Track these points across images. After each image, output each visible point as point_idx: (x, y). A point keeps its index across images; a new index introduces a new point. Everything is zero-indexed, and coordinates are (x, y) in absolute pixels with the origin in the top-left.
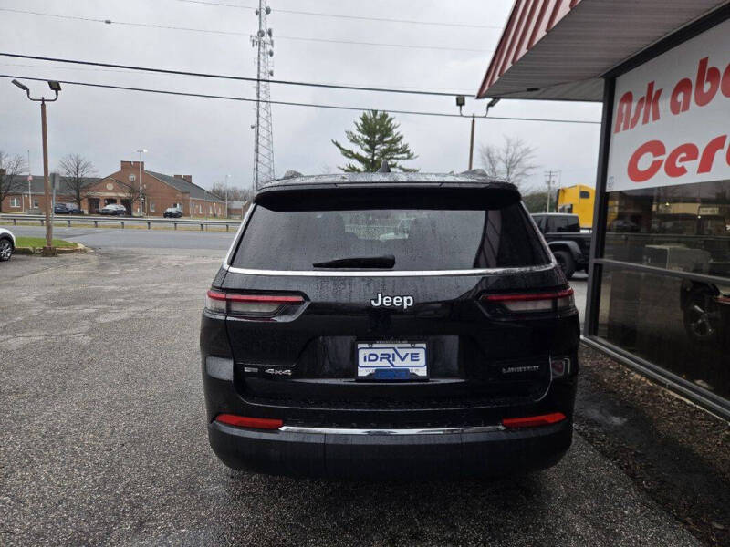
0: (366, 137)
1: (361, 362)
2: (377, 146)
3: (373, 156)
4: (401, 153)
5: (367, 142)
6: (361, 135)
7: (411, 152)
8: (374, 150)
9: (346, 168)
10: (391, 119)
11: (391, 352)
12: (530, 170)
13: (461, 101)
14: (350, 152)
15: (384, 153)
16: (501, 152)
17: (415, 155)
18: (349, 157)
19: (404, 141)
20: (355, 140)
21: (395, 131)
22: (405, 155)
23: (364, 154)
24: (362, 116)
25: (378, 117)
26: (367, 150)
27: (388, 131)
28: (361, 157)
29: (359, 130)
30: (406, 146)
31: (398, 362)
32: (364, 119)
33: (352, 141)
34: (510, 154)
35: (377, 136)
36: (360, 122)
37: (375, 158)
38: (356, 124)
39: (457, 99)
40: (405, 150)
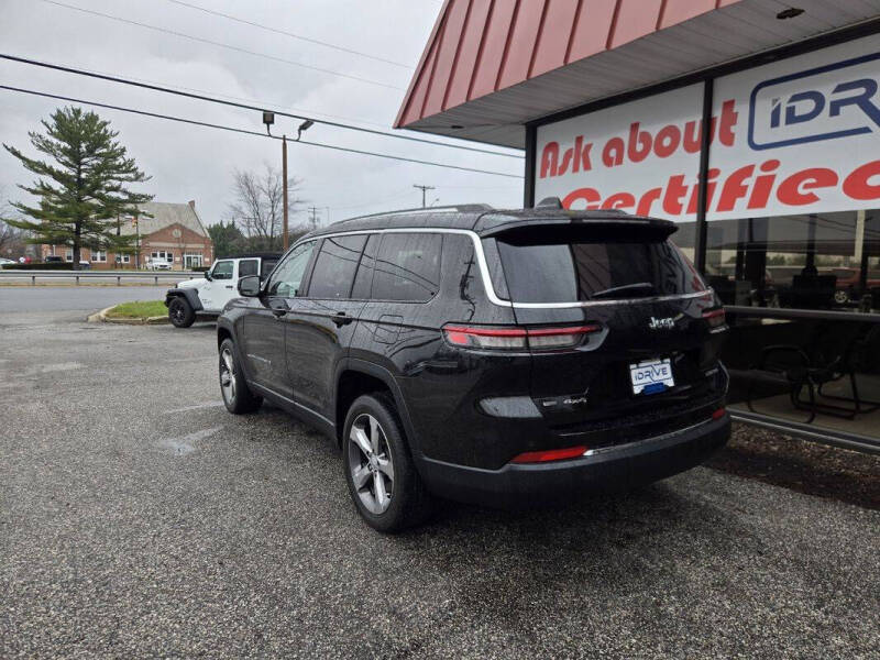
0: (64, 144)
1: (634, 382)
2: (85, 160)
3: (80, 172)
4: (124, 172)
5: (65, 152)
6: (55, 141)
7: (139, 171)
8: (80, 164)
9: (33, 187)
10: (105, 124)
11: (650, 369)
12: (297, 205)
13: (269, 119)
14: (38, 164)
15: (98, 169)
16: (262, 182)
17: (147, 175)
18: (37, 171)
19: (127, 156)
20: (46, 147)
21: (113, 140)
22: (132, 175)
23: (64, 169)
24: (55, 113)
25: (82, 118)
26: (66, 164)
27: (101, 140)
28: (59, 172)
29: (52, 134)
30: (131, 162)
31: (656, 378)
32: (59, 118)
33: (40, 148)
34: (273, 184)
35: (83, 145)
36: (52, 122)
37: (83, 175)
38: (45, 124)
39: (264, 115)
40: (128, 167)
